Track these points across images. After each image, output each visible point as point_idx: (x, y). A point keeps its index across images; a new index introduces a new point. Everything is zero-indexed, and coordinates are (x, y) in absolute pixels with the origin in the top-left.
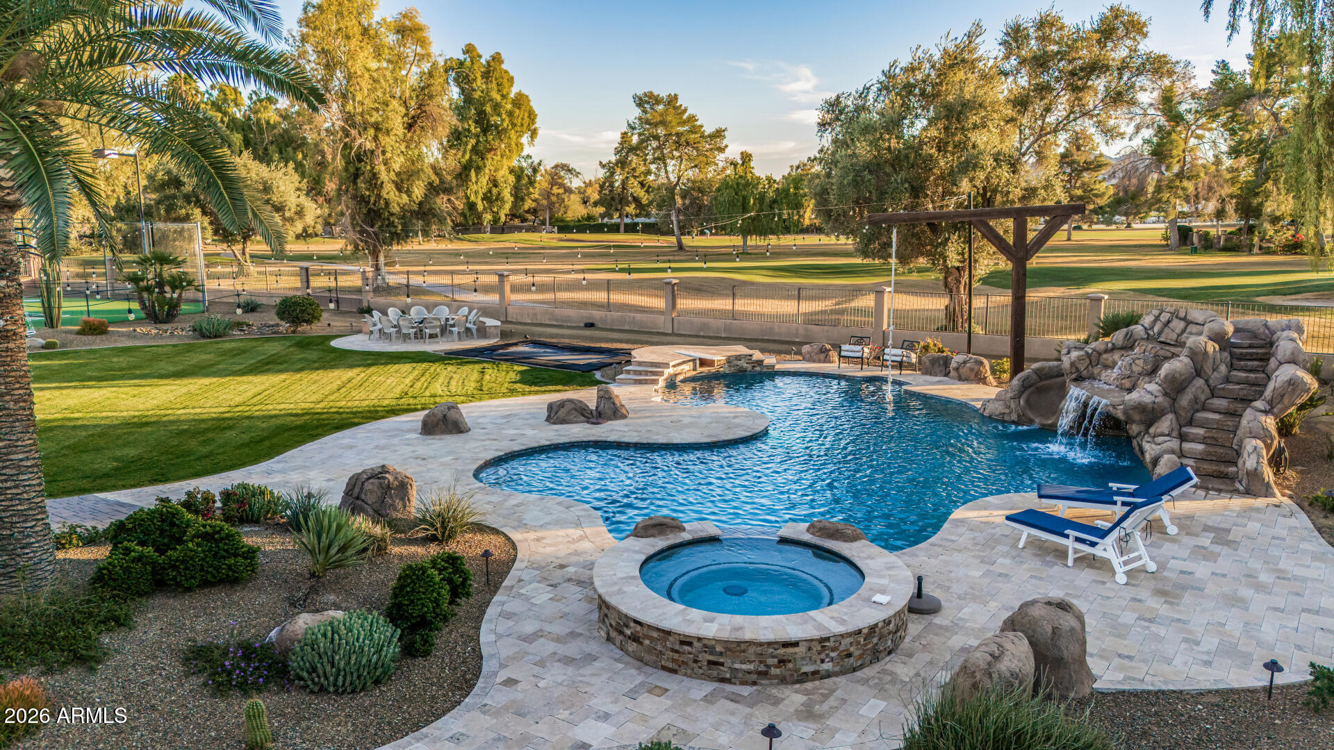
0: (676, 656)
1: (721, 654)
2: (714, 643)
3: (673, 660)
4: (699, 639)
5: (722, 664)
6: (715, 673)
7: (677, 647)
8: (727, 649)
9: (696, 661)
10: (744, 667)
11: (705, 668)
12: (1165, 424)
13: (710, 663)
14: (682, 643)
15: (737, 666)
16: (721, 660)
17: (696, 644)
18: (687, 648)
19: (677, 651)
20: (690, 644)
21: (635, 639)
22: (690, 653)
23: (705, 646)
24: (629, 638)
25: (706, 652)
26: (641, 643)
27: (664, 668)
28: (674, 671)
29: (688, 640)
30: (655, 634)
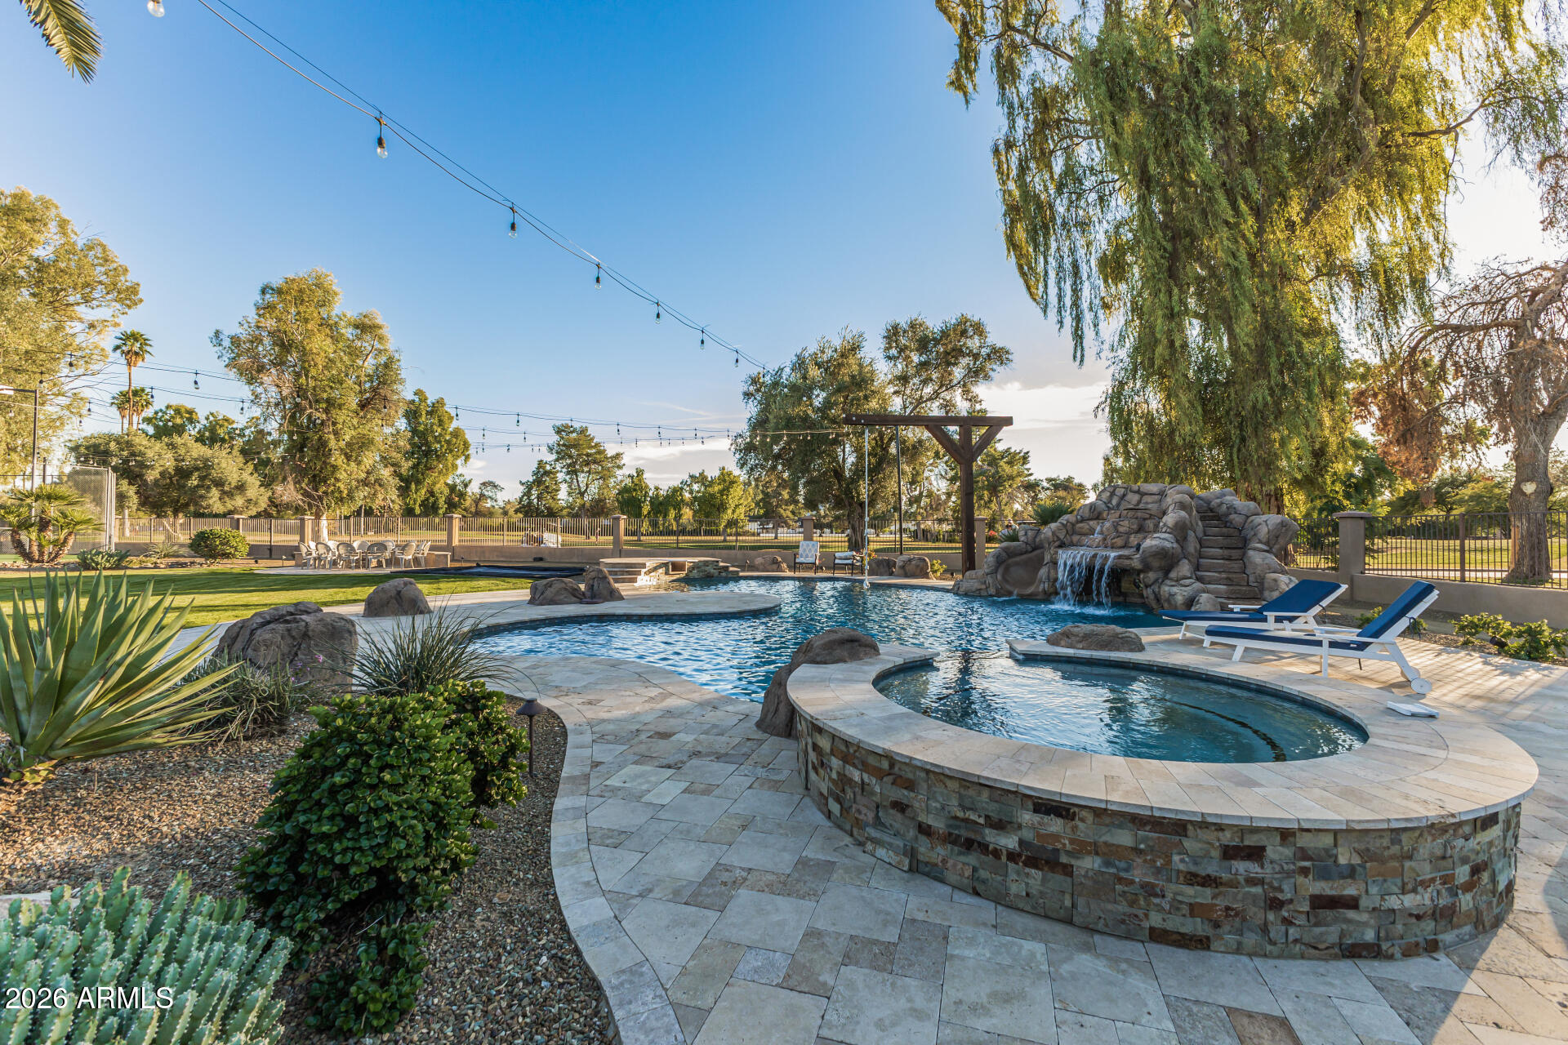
0: (1204, 895)
1: (1351, 873)
2: (1328, 840)
3: (1194, 910)
4: (1286, 835)
5: (1353, 903)
6: (1331, 933)
7: (1212, 868)
8: (1366, 855)
9: (1275, 904)
10: (1409, 901)
11: (1301, 920)
12: (1185, 568)
13: (1322, 903)
14: (1230, 853)
15: (1393, 902)
16: (1351, 890)
17: (1276, 852)
18: (1242, 867)
19: (1208, 881)
20: (1256, 854)
21: (1037, 857)
22: (1251, 881)
23: (1303, 854)
24: (1012, 857)
25: (1304, 871)
26: (1067, 870)
27: (1159, 936)
28: (1201, 943)
29: (1251, 840)
30: (1124, 838)
